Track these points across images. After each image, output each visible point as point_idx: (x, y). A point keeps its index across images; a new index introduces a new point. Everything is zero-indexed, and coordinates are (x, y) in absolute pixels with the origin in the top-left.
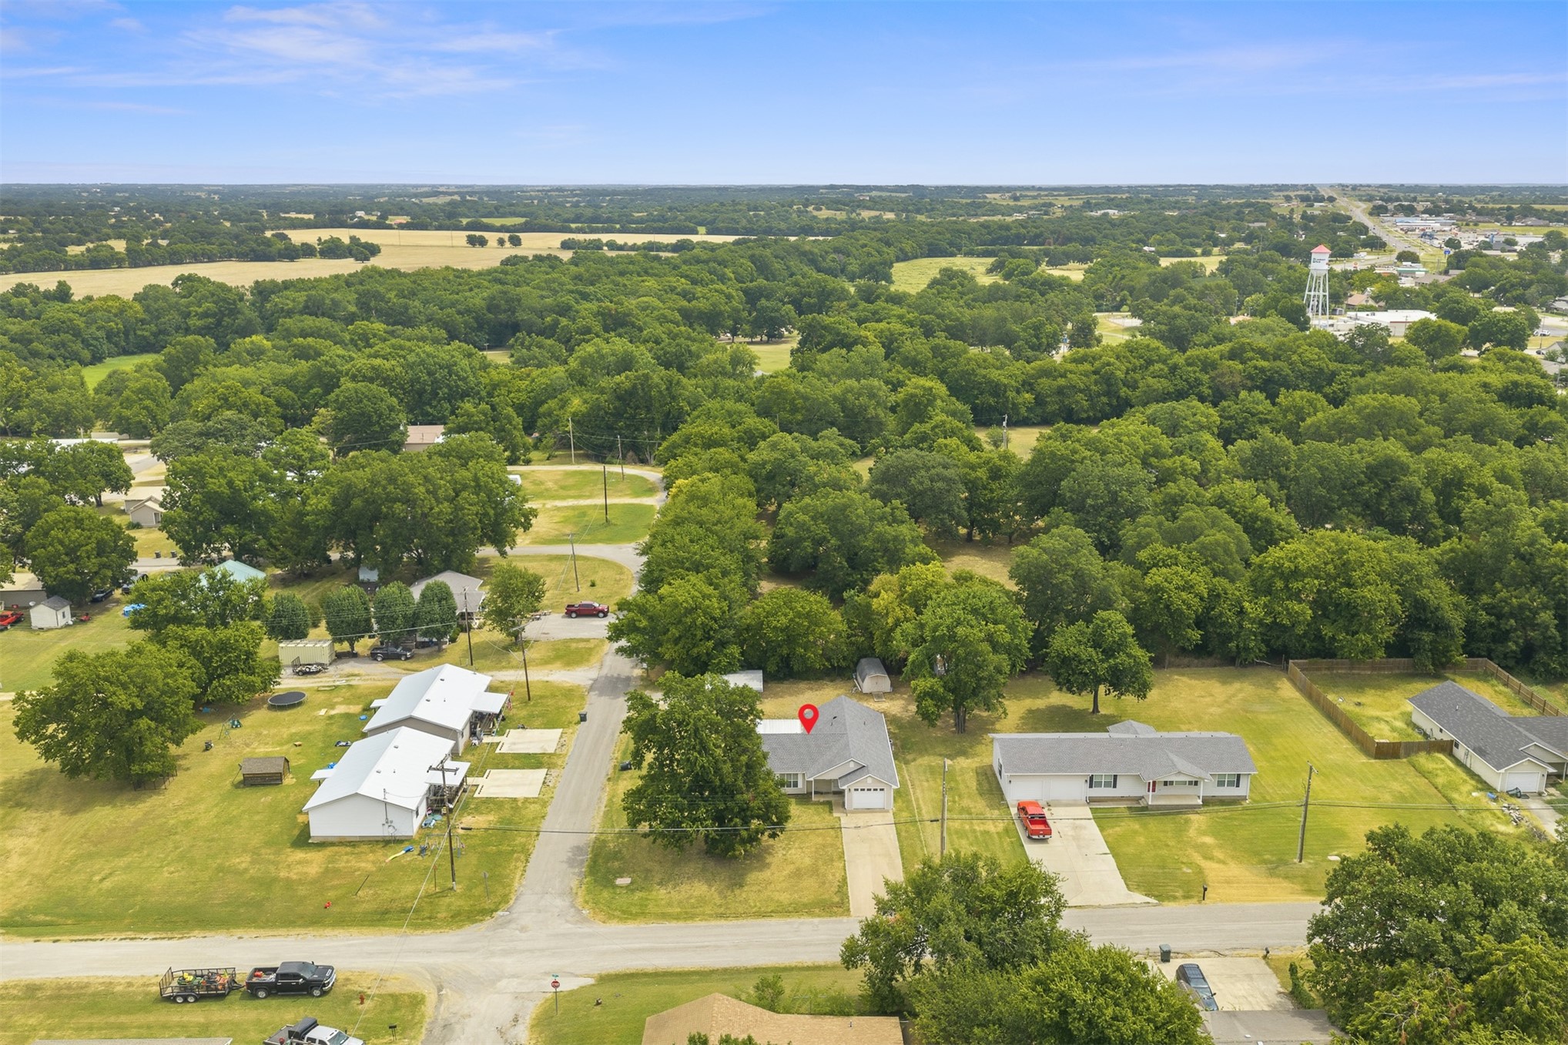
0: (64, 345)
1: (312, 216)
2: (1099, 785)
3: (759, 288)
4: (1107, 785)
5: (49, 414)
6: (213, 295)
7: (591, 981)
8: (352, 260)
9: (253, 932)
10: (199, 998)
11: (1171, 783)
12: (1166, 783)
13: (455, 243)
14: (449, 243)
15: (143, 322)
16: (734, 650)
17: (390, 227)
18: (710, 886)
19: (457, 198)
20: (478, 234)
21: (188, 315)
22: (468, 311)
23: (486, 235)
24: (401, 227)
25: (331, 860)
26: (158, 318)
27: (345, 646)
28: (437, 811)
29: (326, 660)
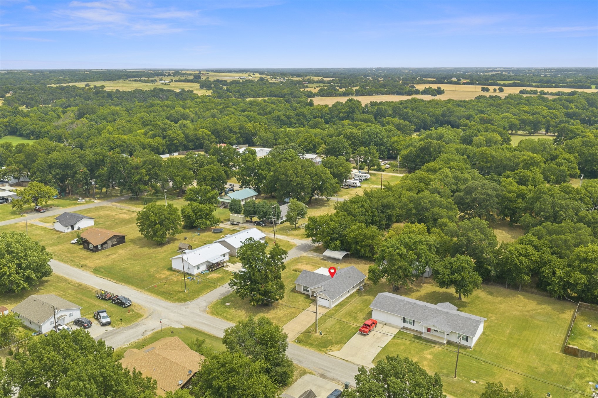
0: (300, 120)
1: (435, 79)
2: (407, 322)
3: (573, 112)
4: (410, 323)
5: (262, 140)
6: (349, 106)
7: (183, 327)
8: (430, 96)
9: (134, 288)
10: (103, 299)
11: (437, 331)
12: (435, 330)
13: (477, 90)
14: (474, 90)
15: (328, 114)
16: (338, 243)
17: (460, 84)
18: (246, 313)
19: (499, 72)
20: (486, 87)
21: (340, 112)
22: (433, 116)
23: (489, 87)
24: (464, 84)
25: (170, 275)
26: (332, 113)
27: (249, 219)
28: (208, 270)
29: (241, 222)
